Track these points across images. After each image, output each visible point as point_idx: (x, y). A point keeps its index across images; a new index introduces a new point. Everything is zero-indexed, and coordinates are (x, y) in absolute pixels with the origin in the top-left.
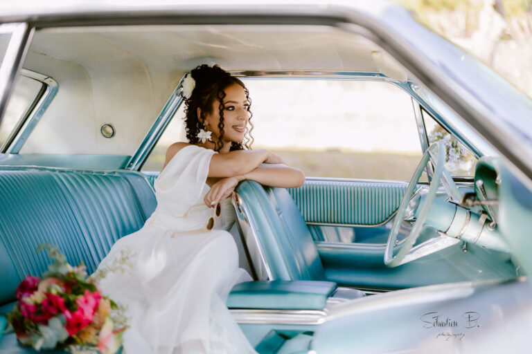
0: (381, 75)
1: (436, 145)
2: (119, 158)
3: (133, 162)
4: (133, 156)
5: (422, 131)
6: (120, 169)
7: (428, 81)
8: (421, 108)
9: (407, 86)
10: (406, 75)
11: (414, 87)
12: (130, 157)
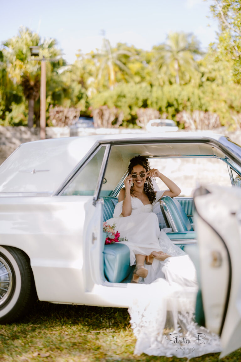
0: (215, 156)
1: (237, 181)
2: (108, 191)
3: (113, 193)
4: (114, 190)
5: (232, 179)
6: (108, 196)
7: (233, 159)
8: (231, 168)
9: (225, 160)
10: (225, 155)
11: (228, 160)
12: (112, 191)
